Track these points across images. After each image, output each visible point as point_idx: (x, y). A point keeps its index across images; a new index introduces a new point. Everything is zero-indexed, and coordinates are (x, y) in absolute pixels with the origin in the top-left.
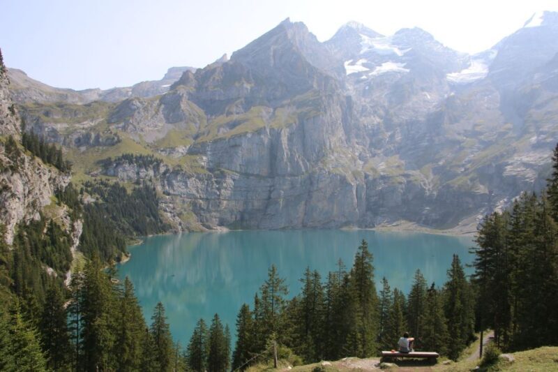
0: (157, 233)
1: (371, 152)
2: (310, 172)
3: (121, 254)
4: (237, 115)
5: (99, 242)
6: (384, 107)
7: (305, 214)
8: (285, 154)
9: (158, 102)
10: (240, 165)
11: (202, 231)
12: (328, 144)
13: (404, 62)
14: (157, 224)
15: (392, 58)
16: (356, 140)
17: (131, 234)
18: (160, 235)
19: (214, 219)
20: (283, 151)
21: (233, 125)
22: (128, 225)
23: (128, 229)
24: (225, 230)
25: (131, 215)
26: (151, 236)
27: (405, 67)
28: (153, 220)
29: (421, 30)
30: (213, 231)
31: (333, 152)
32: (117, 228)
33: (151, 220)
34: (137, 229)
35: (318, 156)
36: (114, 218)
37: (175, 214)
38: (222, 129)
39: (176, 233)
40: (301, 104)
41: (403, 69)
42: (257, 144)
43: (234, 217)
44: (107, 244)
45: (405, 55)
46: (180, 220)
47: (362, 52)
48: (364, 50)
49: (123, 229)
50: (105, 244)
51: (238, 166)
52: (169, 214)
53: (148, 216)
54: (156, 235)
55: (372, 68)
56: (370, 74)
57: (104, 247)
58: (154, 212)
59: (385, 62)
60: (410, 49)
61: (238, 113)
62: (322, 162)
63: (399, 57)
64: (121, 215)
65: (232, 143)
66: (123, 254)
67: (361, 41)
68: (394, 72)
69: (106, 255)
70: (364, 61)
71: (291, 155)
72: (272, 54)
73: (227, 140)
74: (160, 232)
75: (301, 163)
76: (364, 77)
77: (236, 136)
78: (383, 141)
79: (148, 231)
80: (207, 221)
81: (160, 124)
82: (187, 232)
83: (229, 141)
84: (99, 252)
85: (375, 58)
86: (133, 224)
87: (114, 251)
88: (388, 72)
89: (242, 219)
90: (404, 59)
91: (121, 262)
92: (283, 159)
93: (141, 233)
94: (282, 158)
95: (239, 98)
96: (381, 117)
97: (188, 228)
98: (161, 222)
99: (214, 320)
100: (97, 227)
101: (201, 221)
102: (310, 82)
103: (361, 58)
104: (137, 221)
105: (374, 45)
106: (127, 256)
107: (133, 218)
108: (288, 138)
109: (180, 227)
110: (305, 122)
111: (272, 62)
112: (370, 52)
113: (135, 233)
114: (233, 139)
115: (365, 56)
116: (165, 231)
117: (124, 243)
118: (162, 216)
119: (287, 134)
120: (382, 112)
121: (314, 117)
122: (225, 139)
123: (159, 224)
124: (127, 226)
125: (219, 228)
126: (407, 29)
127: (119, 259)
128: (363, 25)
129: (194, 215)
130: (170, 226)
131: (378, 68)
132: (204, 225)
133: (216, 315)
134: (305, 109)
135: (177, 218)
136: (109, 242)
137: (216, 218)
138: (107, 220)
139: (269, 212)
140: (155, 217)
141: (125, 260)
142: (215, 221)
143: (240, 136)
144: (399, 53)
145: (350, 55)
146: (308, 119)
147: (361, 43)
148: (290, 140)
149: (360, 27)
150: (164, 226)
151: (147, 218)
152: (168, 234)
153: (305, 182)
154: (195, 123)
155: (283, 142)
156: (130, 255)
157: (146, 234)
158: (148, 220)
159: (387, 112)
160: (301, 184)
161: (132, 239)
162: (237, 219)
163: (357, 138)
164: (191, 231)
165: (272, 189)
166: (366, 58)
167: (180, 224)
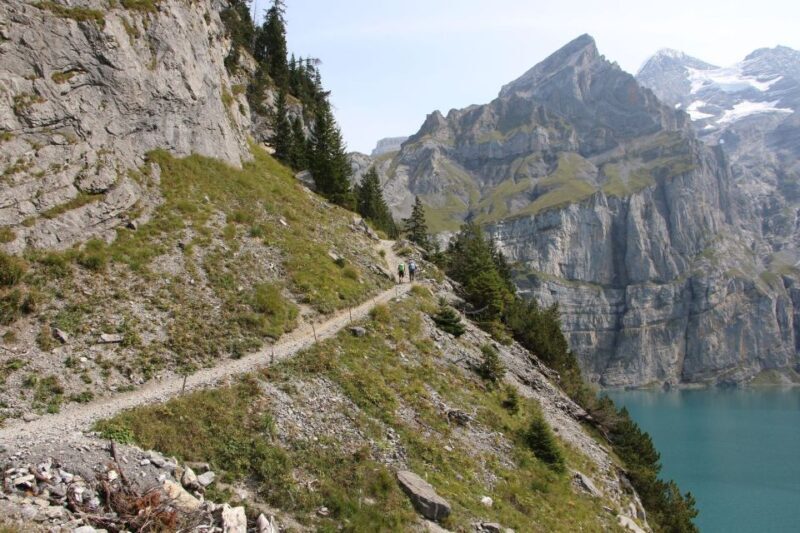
1: (771, 243)
2: (689, 275)
4: (535, 179)
6: (772, 166)
7: (686, 356)
8: (642, 241)
9: (390, 161)
10: (560, 265)
12: (711, 224)
13: (773, 100)
15: (750, 95)
16: (740, 221)
20: (638, 236)
21: (535, 195)
27: (777, 106)
29: (790, 49)
31: (721, 238)
35: (698, 247)
38: (515, 203)
40: (649, 155)
41: (776, 109)
42: (588, 224)
45: (772, 88)
47: (693, 92)
48: (696, 87)
51: (557, 267)
55: (718, 114)
56: (718, 122)
59: (737, 103)
60: (780, 78)
61: (536, 176)
62: (707, 257)
63: (762, 93)
65: (543, 222)
67: (688, 75)
68: (764, 113)
70: (700, 104)
71: (652, 244)
72: (576, 78)
73: (533, 218)
75: (671, 259)
76: (709, 127)
77: (549, 209)
78: (789, 222)
81: (398, 197)
83: (536, 220)
85: (718, 99)
88: (751, 115)
90: (771, 94)
92: (638, 251)
94: (637, 248)
95: (531, 152)
96: (771, 183)
102: (655, 119)
103: (693, 101)
105: (713, 79)
108: (642, 212)
110: (668, 183)
111: (578, 91)
112: (708, 90)
114: (545, 214)
115: (701, 95)
119: (639, 205)
120: (769, 174)
121: (683, 174)
122: (528, 216)
126: (766, 50)
128: (683, 53)
131: (728, 113)
134: (661, 163)
139: (620, 355)
143: (557, 209)
144: (762, 87)
145: (675, 97)
146: (673, 179)
147: (689, 78)
148: (647, 216)
149: (679, 56)
153: (681, 296)
154: (461, 195)
155: (636, 220)
159: (780, 174)
160: (674, 299)
163: (741, 218)
165: (621, 309)
166: (703, 100)
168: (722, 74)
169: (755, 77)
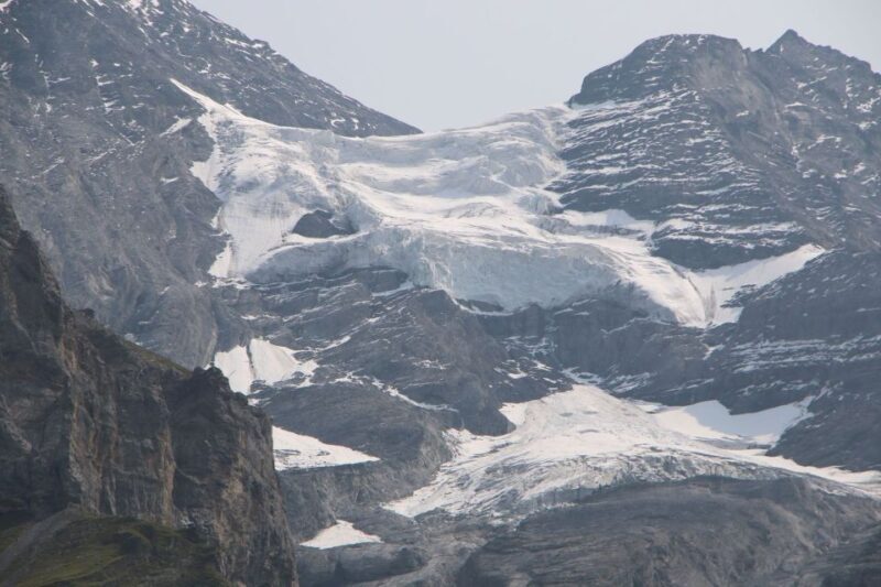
168: (428, 172)
169: (648, 227)
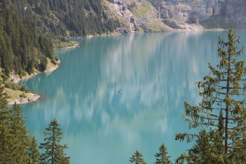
0: (99, 33)
3: (46, 61)
5: (13, 43)
11: (163, 31)
14: (99, 19)
17: (63, 33)
18: (104, 35)
19: (181, 14)
22: (58, 20)
23: (58, 26)
24: (197, 29)
25: (62, 7)
26: (90, 37)
28: (95, 14)
30: (180, 30)
32: (43, 25)
33: (91, 14)
34: (71, 27)
36: (38, 10)
37: (125, 5)
39: (125, 33)
43: (210, 10)
44: (25, 45)
46: (131, 15)
49: (51, 26)
50: (23, 46)
52: (116, 6)
53: (87, 8)
54: (98, 35)
57: (22, 50)
58: (94, 3)
64: (48, 7)
66: (49, 60)
69: (23, 61)
74: (104, 31)
79: (86, 30)
80: (171, 16)
82: (141, 31)
84: (13, 56)
86: (65, 20)
87: (36, 55)
89: (223, 13)
91: (46, 71)
93: (77, 32)
97: (143, 26)
98: (105, 17)
99: (158, 155)
100: (10, 20)
101: (162, 16)
104: (70, 15)
106: (55, 64)
107: (65, 11)
109: (131, 25)
113: (68, 33)
116: (111, 31)
117: (51, 45)
118: (106, 8)
123: (102, 20)
124: (56, 22)
125: (187, 26)
127: (42, 68)
129: (152, 8)
130: (117, 24)
132: (166, 22)
133: (162, 148)
135: (127, 11)
136: (27, 42)
137: (183, 11)
138: (28, 11)
140: (96, 9)
141: (51, 68)
142: (183, 17)
150: (110, 22)
151: (85, 11)
152: (115, 34)
156: (59, 62)
157: (84, 34)
158: (87, 14)
161: (63, 40)
162: (215, 14)
164: (147, 31)
167: (132, 20)
